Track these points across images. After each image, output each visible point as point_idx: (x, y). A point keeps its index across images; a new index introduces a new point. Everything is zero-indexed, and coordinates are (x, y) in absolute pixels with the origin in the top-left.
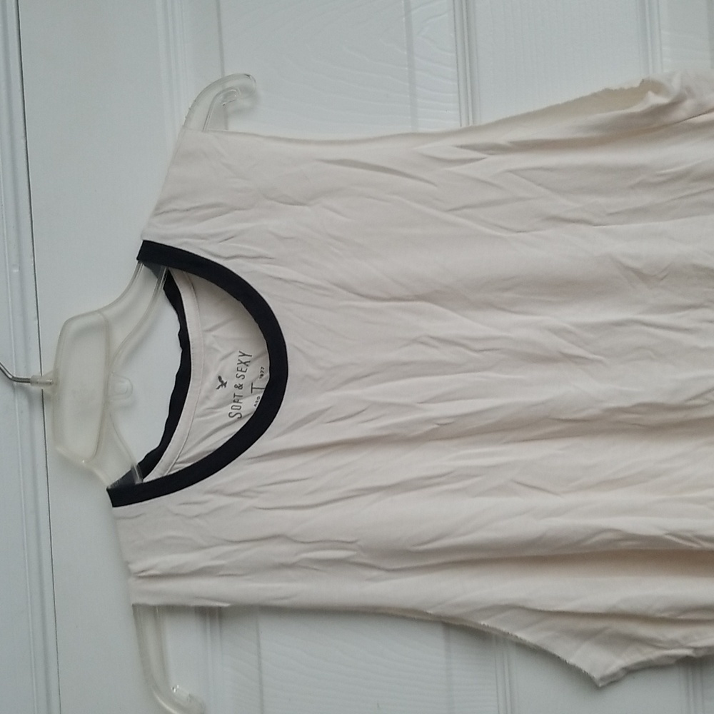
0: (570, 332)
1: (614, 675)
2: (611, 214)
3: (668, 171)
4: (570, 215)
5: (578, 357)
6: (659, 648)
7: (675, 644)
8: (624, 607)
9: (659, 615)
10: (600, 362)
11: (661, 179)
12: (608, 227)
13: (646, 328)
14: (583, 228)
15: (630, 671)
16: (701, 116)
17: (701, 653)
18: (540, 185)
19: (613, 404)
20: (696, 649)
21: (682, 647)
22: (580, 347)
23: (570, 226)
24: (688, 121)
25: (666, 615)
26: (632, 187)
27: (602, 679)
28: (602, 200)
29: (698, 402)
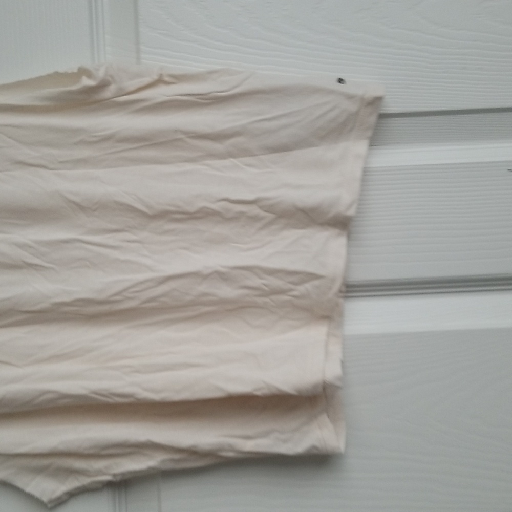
0: (30, 247)
1: (59, 498)
2: (61, 162)
3: (100, 134)
4: (31, 161)
5: (36, 265)
6: (89, 476)
7: (100, 472)
8: (62, 447)
9: (86, 452)
10: (52, 269)
11: (94, 139)
12: (60, 171)
13: (84, 245)
14: (42, 171)
15: (72, 495)
16: (121, 97)
17: (118, 478)
18: (10, 138)
19: (58, 300)
20: (114, 475)
21: (104, 474)
22: (38, 258)
23: (32, 169)
24: (113, 100)
25: (91, 451)
26: (76, 144)
27: (51, 501)
28: (55, 152)
29: (117, 298)
